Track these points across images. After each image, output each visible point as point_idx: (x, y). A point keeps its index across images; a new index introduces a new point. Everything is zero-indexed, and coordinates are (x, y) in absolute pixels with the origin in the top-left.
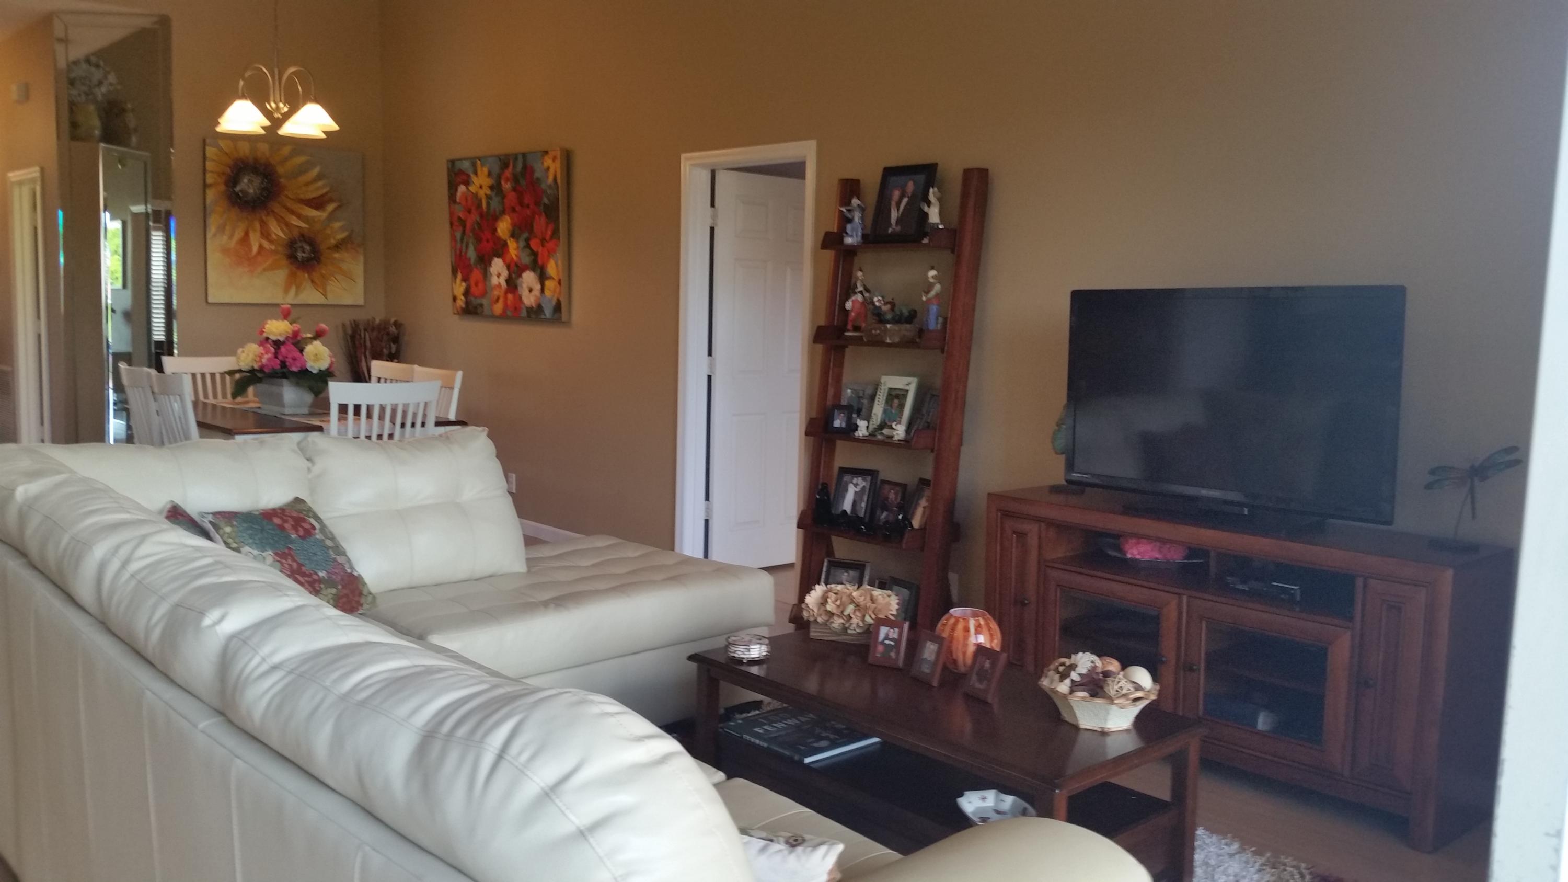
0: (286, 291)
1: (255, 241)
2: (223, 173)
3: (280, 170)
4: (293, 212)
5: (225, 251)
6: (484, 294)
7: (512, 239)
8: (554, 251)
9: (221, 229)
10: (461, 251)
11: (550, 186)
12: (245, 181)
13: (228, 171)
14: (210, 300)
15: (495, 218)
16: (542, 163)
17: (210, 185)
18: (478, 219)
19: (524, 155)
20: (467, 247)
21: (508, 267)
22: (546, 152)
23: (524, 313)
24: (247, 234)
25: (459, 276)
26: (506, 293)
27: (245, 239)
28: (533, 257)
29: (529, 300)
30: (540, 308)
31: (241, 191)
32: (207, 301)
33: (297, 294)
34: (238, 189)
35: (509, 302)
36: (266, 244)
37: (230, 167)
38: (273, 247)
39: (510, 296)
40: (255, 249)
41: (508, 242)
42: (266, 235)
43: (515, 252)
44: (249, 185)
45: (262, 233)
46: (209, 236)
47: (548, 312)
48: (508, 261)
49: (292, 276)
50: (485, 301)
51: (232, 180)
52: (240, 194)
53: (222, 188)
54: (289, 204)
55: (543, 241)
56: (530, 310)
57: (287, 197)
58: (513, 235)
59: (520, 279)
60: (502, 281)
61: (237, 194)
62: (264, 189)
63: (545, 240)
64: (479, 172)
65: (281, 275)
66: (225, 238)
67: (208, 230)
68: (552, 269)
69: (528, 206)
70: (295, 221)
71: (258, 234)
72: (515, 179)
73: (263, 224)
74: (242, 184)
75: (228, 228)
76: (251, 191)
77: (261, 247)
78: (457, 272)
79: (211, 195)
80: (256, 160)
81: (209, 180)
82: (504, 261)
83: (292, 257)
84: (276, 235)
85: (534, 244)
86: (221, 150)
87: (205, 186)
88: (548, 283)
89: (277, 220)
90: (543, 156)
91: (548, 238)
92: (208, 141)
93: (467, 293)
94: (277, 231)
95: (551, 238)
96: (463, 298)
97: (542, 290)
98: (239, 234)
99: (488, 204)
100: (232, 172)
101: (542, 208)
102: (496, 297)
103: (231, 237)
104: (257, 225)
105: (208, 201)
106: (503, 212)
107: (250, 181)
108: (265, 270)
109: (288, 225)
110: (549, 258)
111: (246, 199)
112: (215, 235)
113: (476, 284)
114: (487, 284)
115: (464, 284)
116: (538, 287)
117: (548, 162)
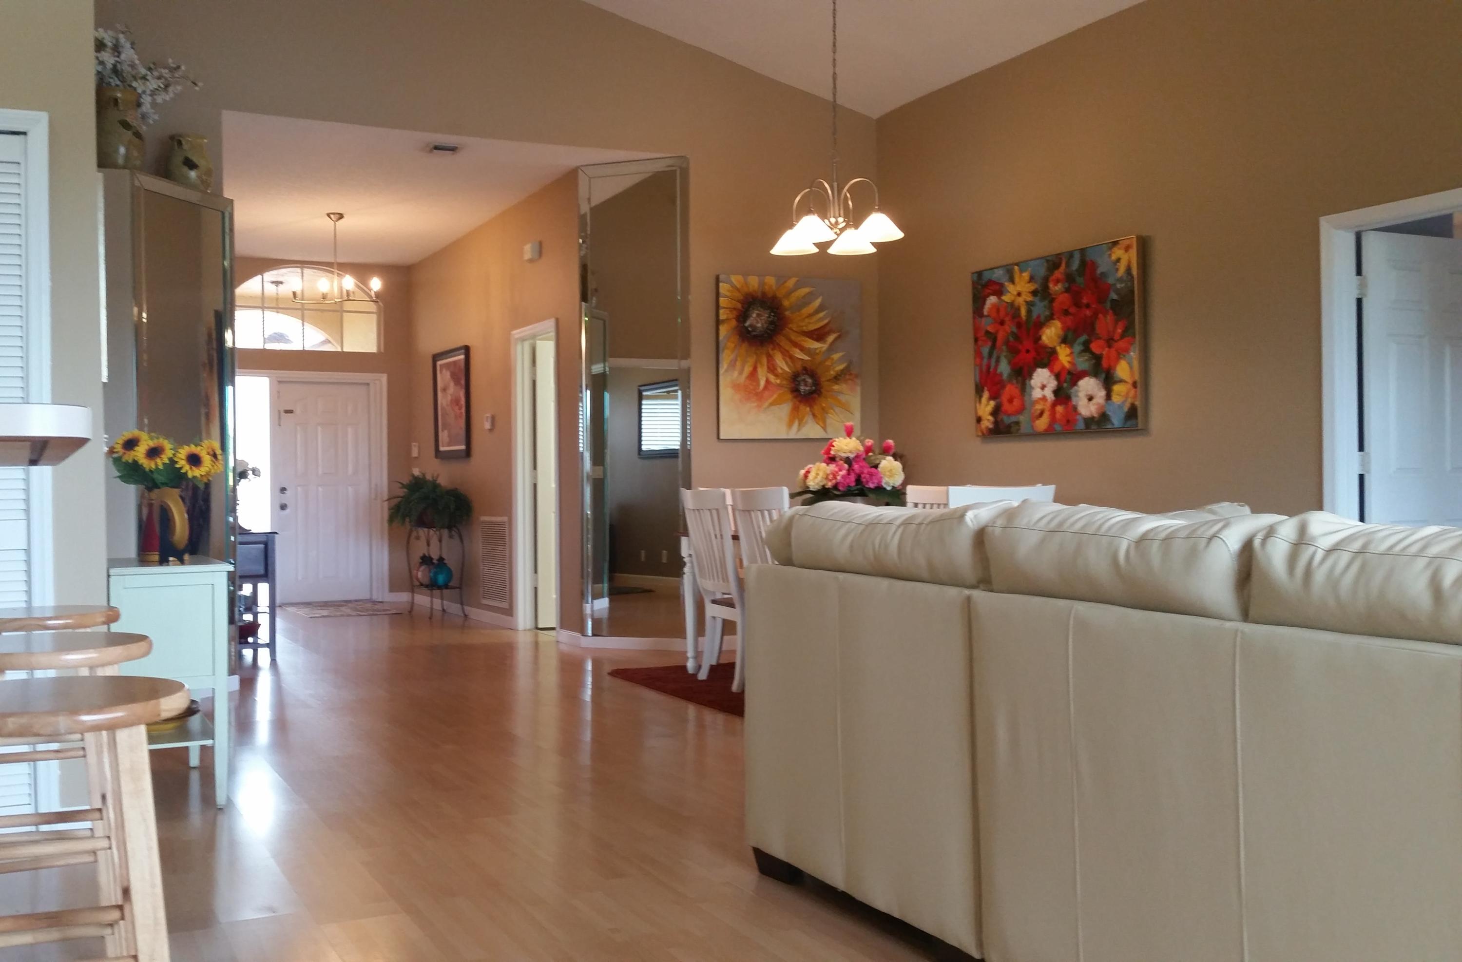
0: (790, 425)
1: (763, 375)
2: (735, 309)
3: (786, 303)
4: (796, 345)
5: (736, 387)
6: (1021, 410)
7: (1063, 346)
8: (1127, 350)
9: (732, 364)
10: (989, 366)
11: (1120, 280)
12: (754, 315)
13: (739, 306)
14: (721, 437)
15: (1039, 325)
16: (1110, 255)
17: (723, 321)
18: (1014, 330)
19: (1083, 251)
20: (998, 361)
21: (1058, 376)
22: (1115, 243)
23: (1081, 425)
24: (755, 369)
25: (986, 395)
26: (1054, 405)
27: (753, 374)
28: (1094, 361)
29: (1086, 409)
30: (1104, 418)
31: (751, 326)
32: (718, 438)
33: (799, 430)
34: (747, 324)
35: (1058, 416)
36: (772, 378)
37: (741, 303)
38: (778, 381)
39: (1060, 409)
40: (762, 383)
41: (1058, 348)
42: (772, 369)
43: (1069, 359)
44: (758, 320)
45: (768, 368)
46: (721, 371)
47: (1117, 420)
48: (1057, 368)
49: (795, 409)
50: (1021, 418)
51: (742, 316)
52: (750, 329)
53: (734, 323)
54: (793, 337)
55: (1110, 342)
56: (1089, 422)
57: (791, 329)
58: (1064, 341)
59: (1076, 387)
60: (1049, 393)
61: (746, 328)
62: (772, 323)
63: (1112, 339)
64: (1017, 279)
65: (785, 409)
66: (736, 374)
67: (720, 365)
68: (1122, 370)
69: (1088, 306)
70: (799, 354)
71: (765, 367)
72: (1069, 278)
73: (770, 358)
74: (752, 318)
75: (738, 364)
76: (759, 325)
77: (768, 381)
78: (983, 391)
79: (724, 330)
80: (764, 294)
81: (722, 317)
82: (1051, 371)
83: (795, 391)
84: (781, 368)
85: (1095, 347)
86: (733, 286)
87: (718, 322)
88: (1116, 388)
89: (782, 353)
90: (1110, 249)
91: (1117, 337)
92: (722, 277)
93: (995, 412)
94: (782, 365)
95: (1122, 336)
96: (991, 418)
97: (1108, 397)
98: (748, 369)
99: (1029, 312)
100: (742, 307)
101: (1108, 305)
102: (1039, 412)
103: (741, 373)
104: (764, 360)
105: (721, 338)
106: (1051, 317)
107: (758, 315)
108: (771, 404)
109: (791, 357)
110: (1118, 359)
111: (754, 333)
112: (726, 371)
113: (1011, 401)
114: (1026, 398)
115: (992, 403)
116: (1103, 393)
117: (1118, 253)
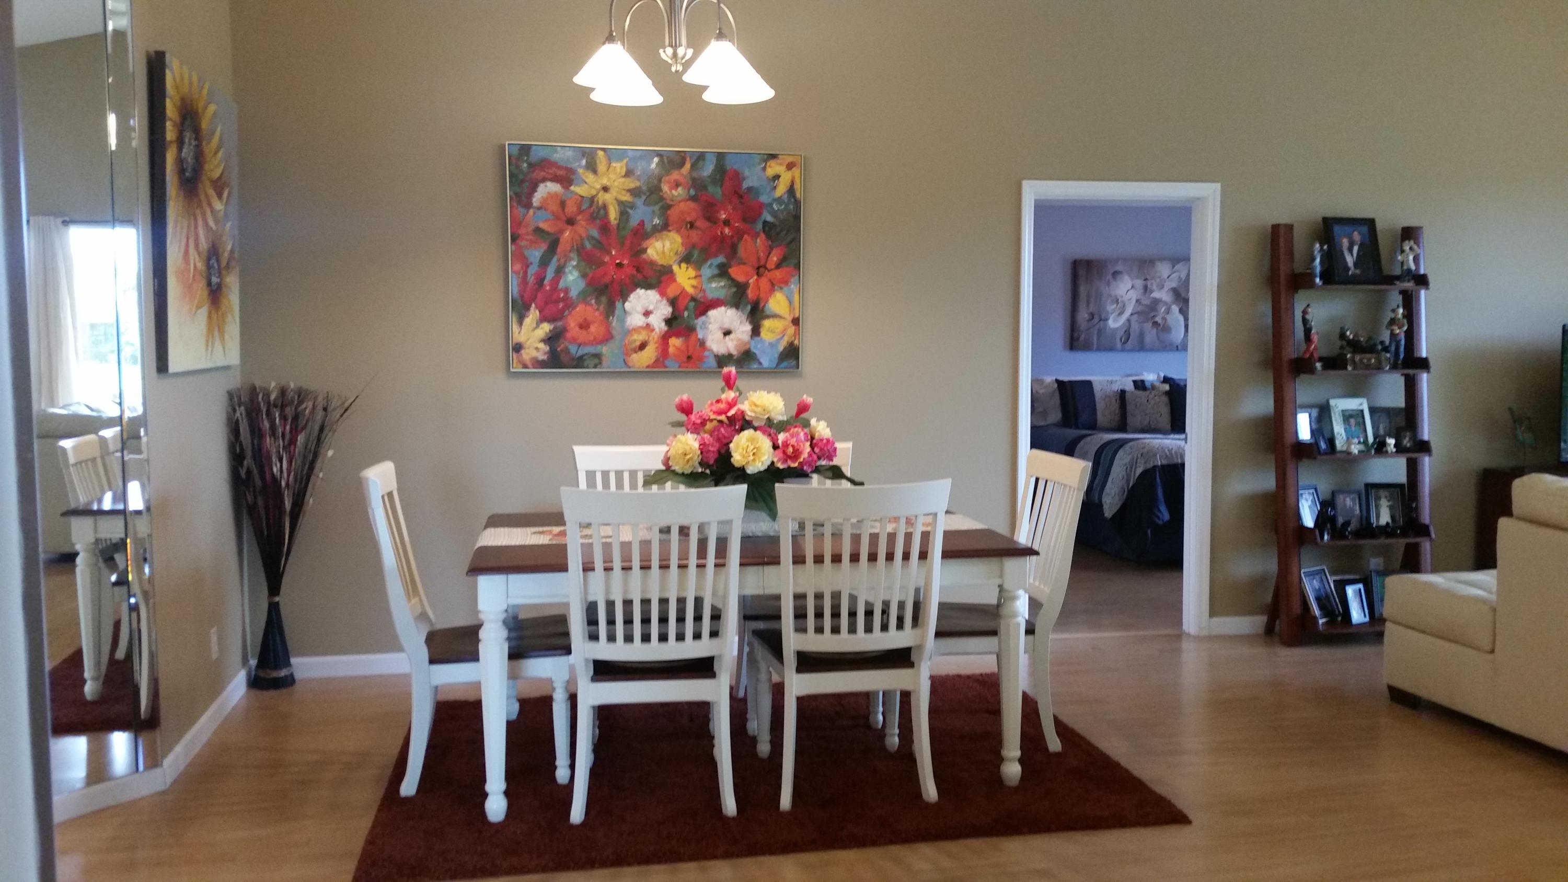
0: (207, 343)
4: (208, 202)
5: (177, 273)
6: (608, 337)
7: (684, 265)
8: (786, 282)
9: (175, 230)
10: (540, 281)
11: (779, 200)
15: (641, 234)
16: (764, 169)
18: (595, 233)
19: (721, 156)
20: (560, 271)
21: (673, 302)
22: (773, 157)
23: (711, 363)
24: (188, 240)
25: (533, 314)
26: (665, 338)
28: (734, 289)
29: (717, 344)
30: (746, 358)
32: (163, 368)
33: (211, 353)
35: (671, 350)
36: (197, 260)
38: (199, 264)
39: (675, 343)
41: (675, 268)
43: (694, 282)
45: (195, 240)
47: (767, 360)
48: (672, 291)
49: (210, 318)
50: (605, 350)
52: (184, 165)
55: (760, 269)
56: (723, 360)
58: (686, 259)
59: (703, 318)
60: (658, 323)
61: (182, 163)
63: (765, 267)
64: (602, 167)
65: (204, 315)
68: (777, 303)
69: (726, 223)
72: (698, 185)
75: (179, 228)
78: (527, 308)
82: (662, 294)
83: (209, 284)
84: (201, 241)
85: (737, 273)
88: (767, 323)
89: (201, 214)
90: (766, 161)
91: (770, 265)
93: (551, 339)
94: (201, 234)
95: (778, 266)
96: (544, 347)
97: (756, 332)
99: (624, 215)
101: (759, 226)
102: (638, 343)
103: (180, 245)
104: (193, 225)
106: (665, 227)
108: (197, 307)
110: (772, 290)
112: (171, 240)
113: (584, 326)
114: (615, 323)
115: (546, 327)
116: (748, 327)
117: (774, 168)
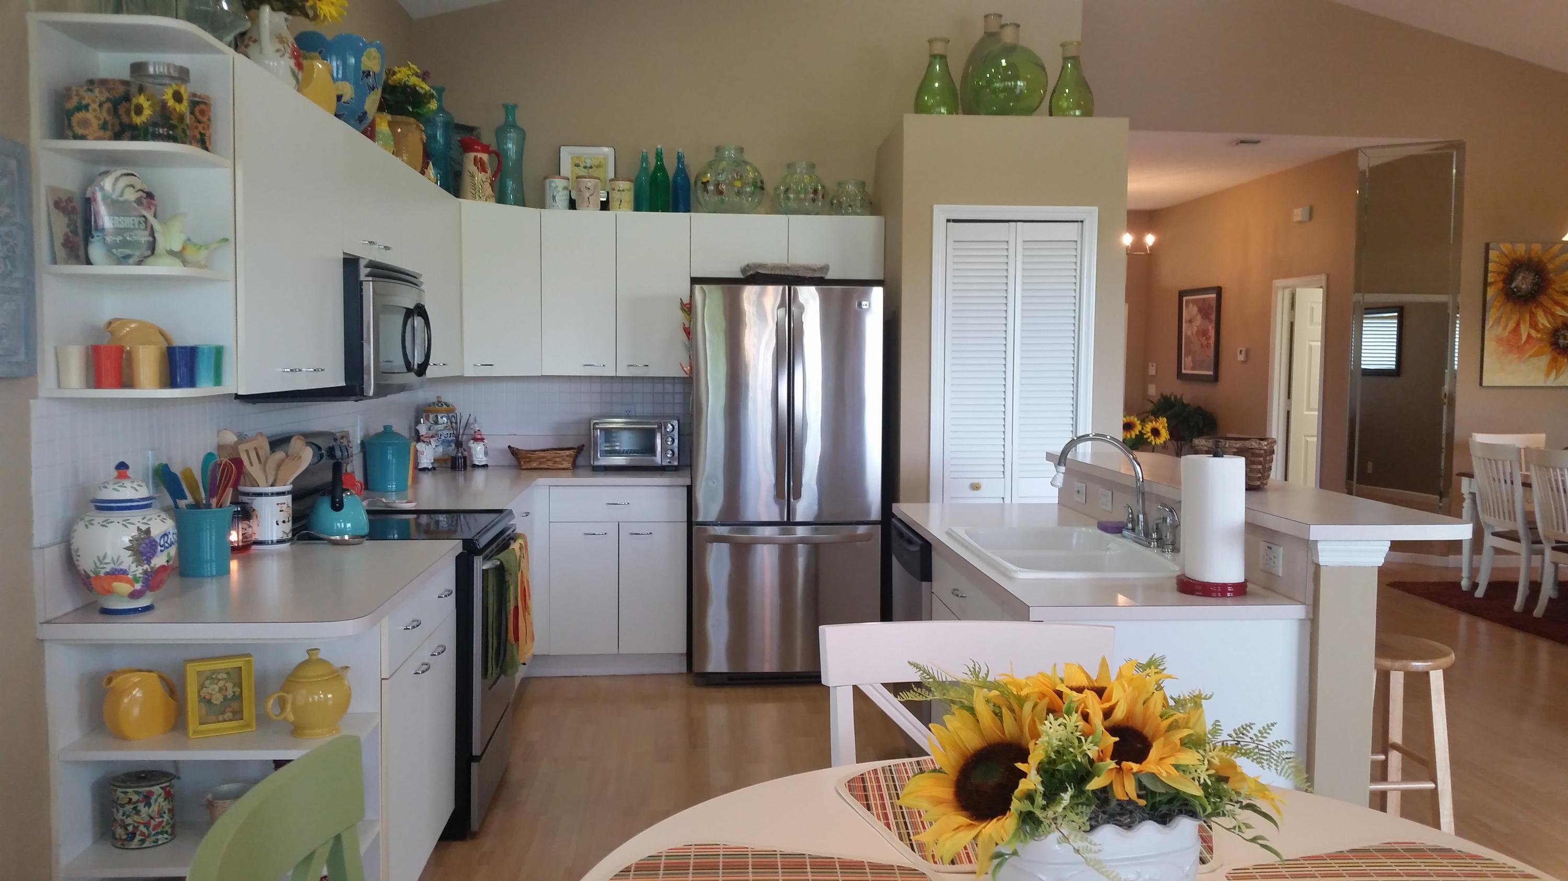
0: (1548, 375)
1: (1525, 330)
2: (1502, 273)
3: (1550, 266)
4: (1557, 303)
5: (1500, 341)
9: (1498, 321)
12: (1520, 278)
13: (1506, 270)
14: (1484, 385)
17: (1491, 283)
24: (1518, 325)
27: (1516, 330)
31: (1515, 287)
32: (1481, 384)
33: (1557, 377)
34: (1513, 285)
36: (1534, 333)
37: (1508, 268)
38: (1539, 336)
40: (1524, 338)
42: (1534, 325)
44: (1523, 282)
45: (1530, 324)
46: (1487, 328)
49: (1554, 360)
51: (1509, 278)
52: (1515, 290)
53: (1501, 285)
54: (1556, 297)
57: (1554, 290)
61: (1512, 289)
62: (1536, 284)
65: (1545, 360)
66: (1500, 329)
67: (1487, 322)
70: (1559, 312)
71: (1528, 324)
73: (1532, 315)
74: (1518, 281)
75: (1503, 320)
76: (1524, 286)
77: (1529, 336)
79: (1491, 291)
80: (1530, 259)
81: (1490, 280)
83: (1555, 344)
84: (1543, 324)
86: (1502, 253)
87: (1486, 284)
89: (1544, 311)
92: (1491, 246)
94: (1543, 320)
98: (1511, 325)
100: (1509, 271)
103: (1505, 328)
104: (1527, 317)
105: (1488, 298)
107: (1524, 278)
108: (1531, 356)
109: (1553, 314)
111: (1520, 294)
112: (1492, 326)
